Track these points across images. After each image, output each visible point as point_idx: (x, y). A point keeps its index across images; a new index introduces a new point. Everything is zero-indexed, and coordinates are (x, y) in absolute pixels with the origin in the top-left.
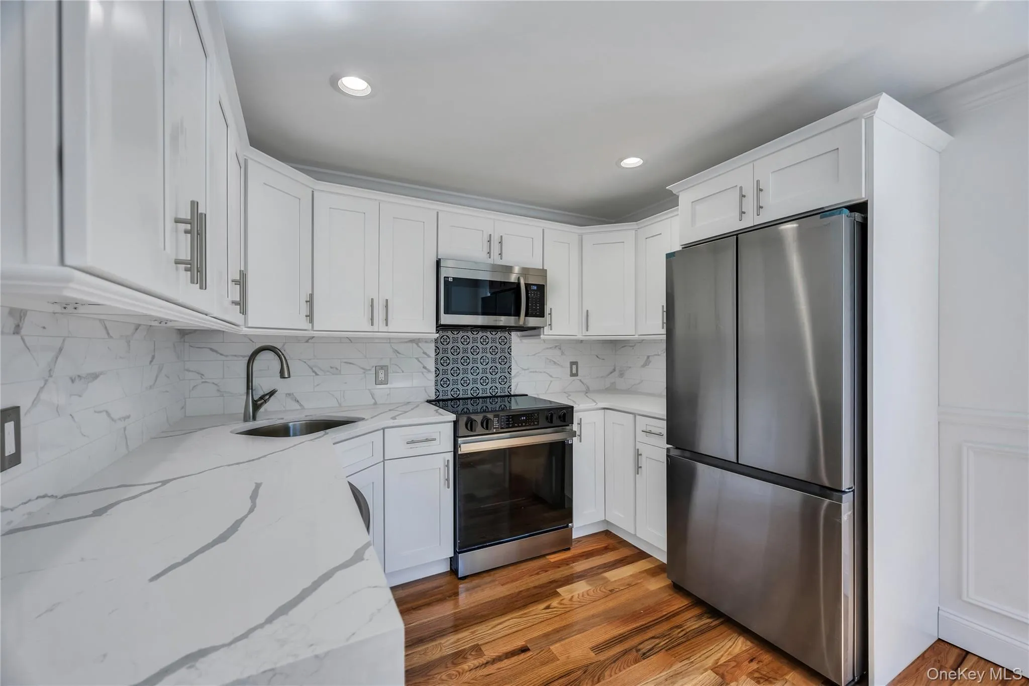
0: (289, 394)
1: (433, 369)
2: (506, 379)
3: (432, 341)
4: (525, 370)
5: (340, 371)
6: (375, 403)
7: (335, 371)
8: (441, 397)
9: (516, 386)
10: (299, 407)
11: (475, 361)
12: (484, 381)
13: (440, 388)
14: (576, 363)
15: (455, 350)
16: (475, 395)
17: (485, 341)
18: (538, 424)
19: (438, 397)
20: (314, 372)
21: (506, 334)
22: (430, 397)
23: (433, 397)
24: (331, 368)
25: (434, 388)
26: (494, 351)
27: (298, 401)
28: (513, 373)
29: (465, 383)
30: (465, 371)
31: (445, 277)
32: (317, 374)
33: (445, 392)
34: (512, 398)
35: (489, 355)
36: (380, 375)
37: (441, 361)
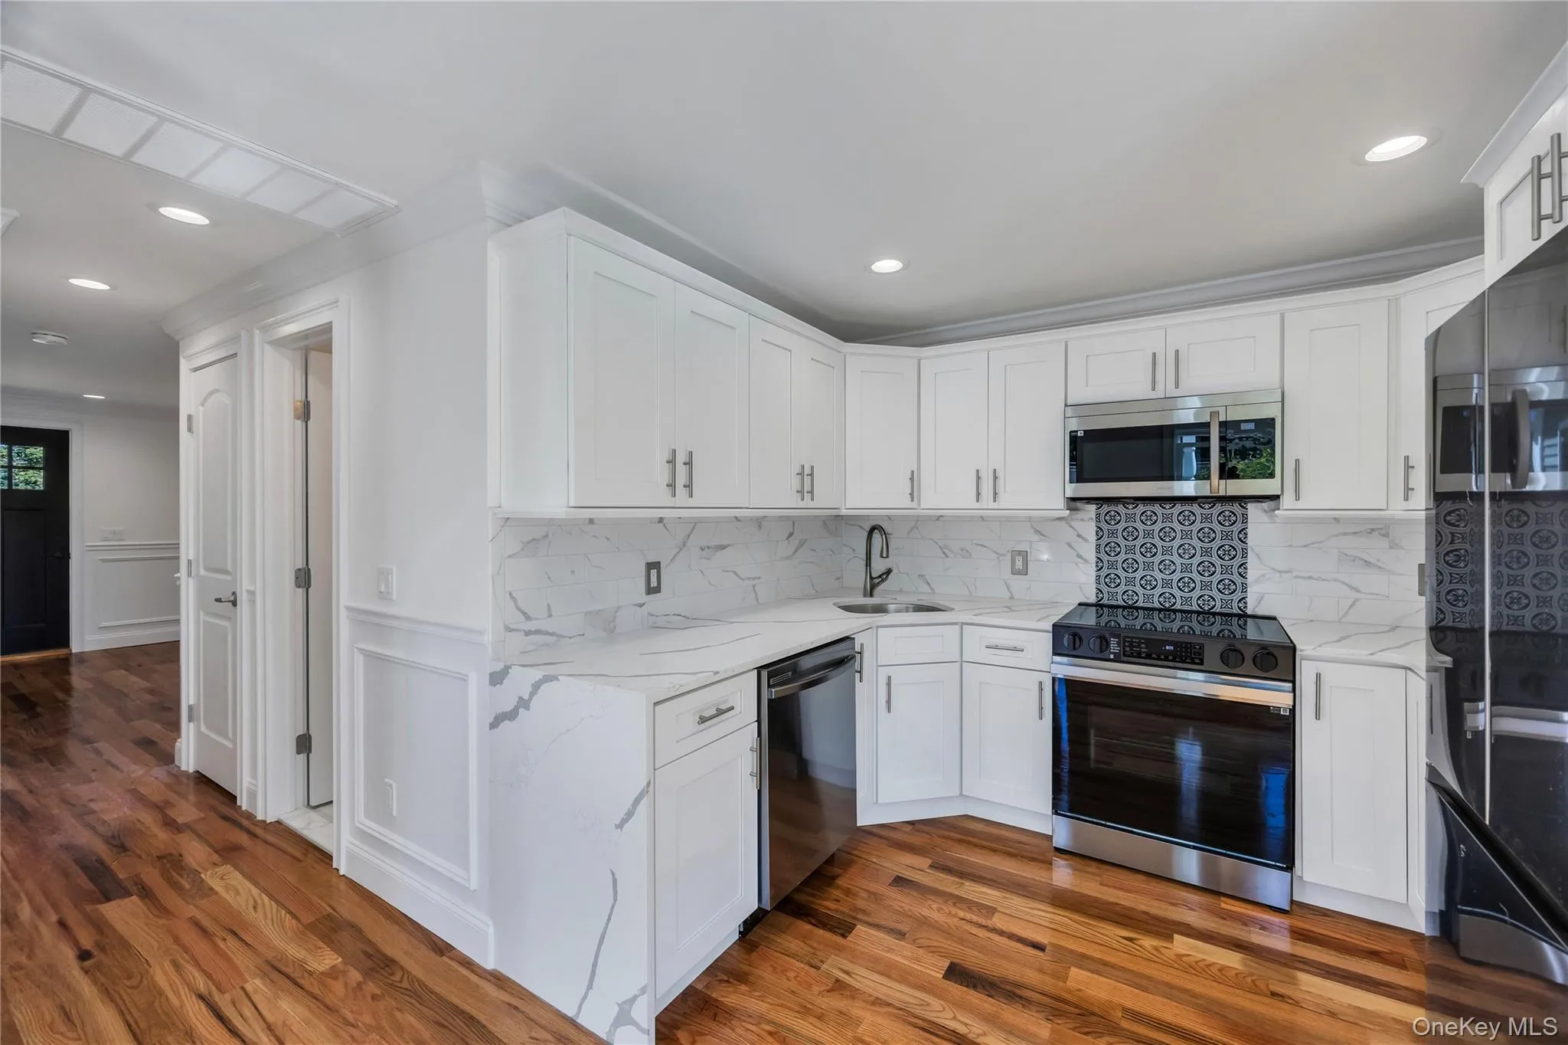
0: (922, 576)
1: (1092, 557)
2: (1234, 587)
3: (1092, 519)
4: (1280, 572)
5: (971, 554)
6: (1012, 598)
7: (966, 553)
8: (1105, 601)
9: (1260, 600)
10: (930, 591)
11: (1167, 551)
12: (1186, 584)
13: (1105, 589)
15: (1131, 534)
16: (1167, 605)
17: (1187, 519)
18: (1202, 663)
19: (1100, 600)
20: (944, 553)
21: (1236, 507)
22: (1087, 598)
23: (1093, 599)
24: (962, 550)
25: (1094, 586)
26: (1207, 536)
27: (929, 584)
28: (1251, 576)
29: (1148, 584)
30: (1148, 566)
31: (1071, 432)
32: (947, 556)
33: (1113, 595)
34: (1249, 621)
35: (1196, 542)
36: (1017, 561)
37: (1106, 549)
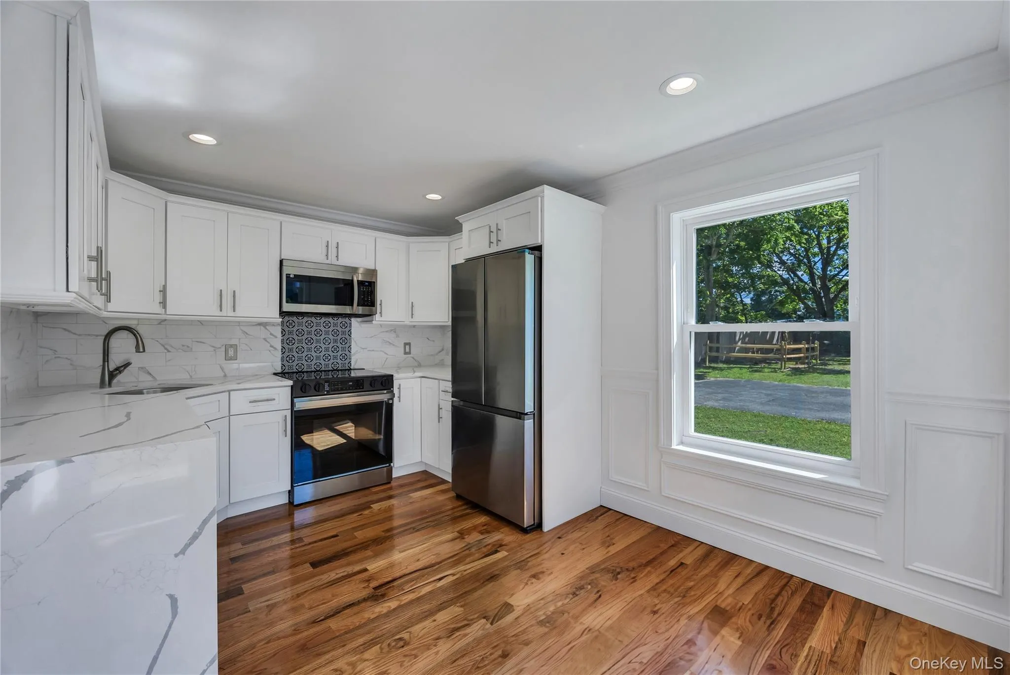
0: (142, 368)
1: (279, 347)
2: (346, 357)
3: (279, 324)
4: (363, 349)
5: (192, 348)
6: (225, 376)
7: (187, 349)
8: (286, 371)
9: (356, 362)
10: (151, 379)
11: (318, 341)
12: (326, 358)
13: (286, 364)
14: (409, 344)
15: (300, 333)
16: (318, 369)
17: (327, 325)
18: (363, 388)
19: (284, 370)
20: (166, 349)
21: (347, 320)
22: (277, 370)
23: (279, 370)
24: (183, 346)
25: (280, 363)
26: (336, 333)
27: (150, 374)
28: (353, 351)
29: (309, 359)
30: (309, 350)
31: (287, 274)
32: (169, 351)
33: (291, 367)
34: (353, 371)
35: (331, 337)
36: (230, 352)
37: (287, 341)
